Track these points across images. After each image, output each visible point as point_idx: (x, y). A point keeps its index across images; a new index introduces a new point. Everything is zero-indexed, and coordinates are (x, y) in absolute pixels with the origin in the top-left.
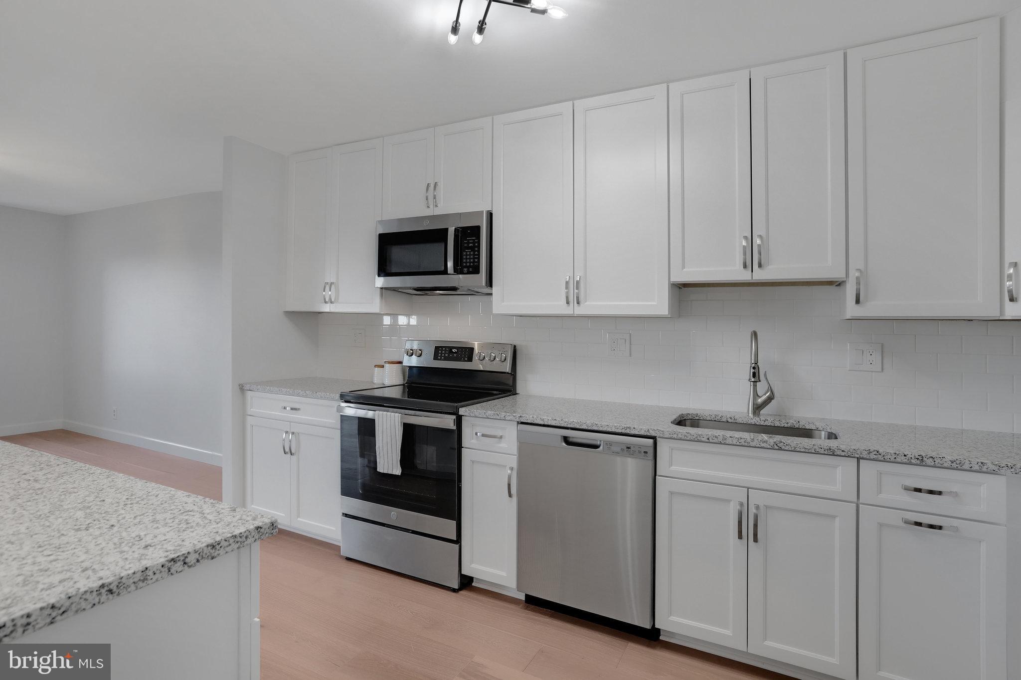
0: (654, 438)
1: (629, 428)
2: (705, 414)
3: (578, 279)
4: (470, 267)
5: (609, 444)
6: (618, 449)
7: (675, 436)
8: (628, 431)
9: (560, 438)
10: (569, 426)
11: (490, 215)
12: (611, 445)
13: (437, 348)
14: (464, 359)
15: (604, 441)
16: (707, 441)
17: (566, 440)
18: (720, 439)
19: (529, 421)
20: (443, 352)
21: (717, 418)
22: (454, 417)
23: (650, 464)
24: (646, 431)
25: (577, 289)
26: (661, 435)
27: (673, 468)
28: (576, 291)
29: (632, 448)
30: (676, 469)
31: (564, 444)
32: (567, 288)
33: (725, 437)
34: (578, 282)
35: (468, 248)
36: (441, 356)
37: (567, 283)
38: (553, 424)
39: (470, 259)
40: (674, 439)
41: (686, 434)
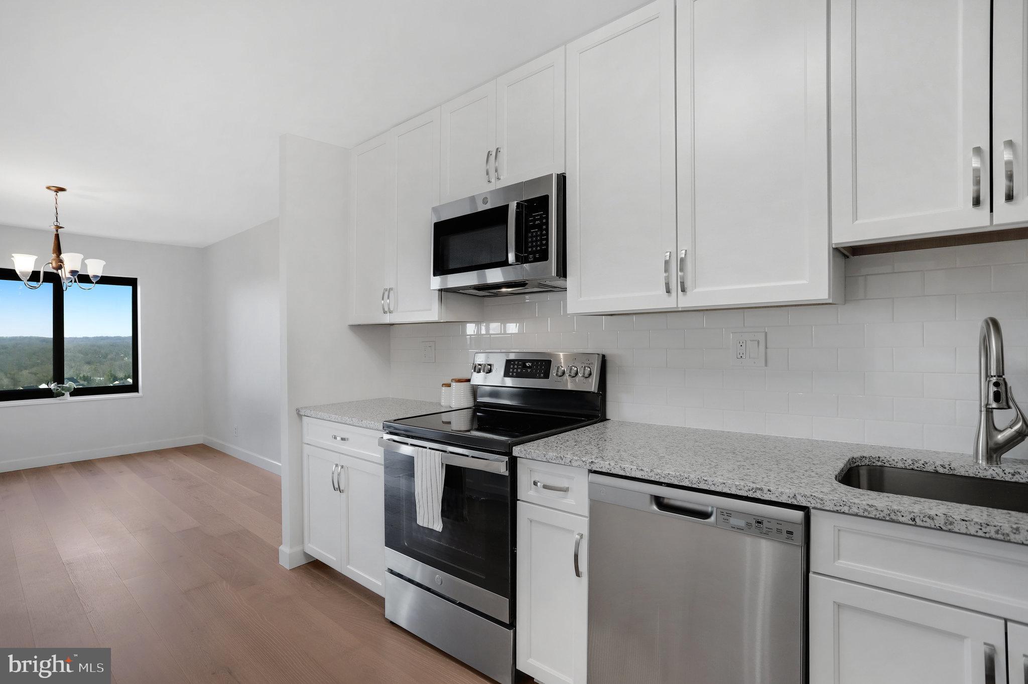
0: (805, 509)
1: (761, 489)
2: (893, 458)
3: (683, 256)
4: (537, 251)
5: (727, 514)
6: (741, 523)
7: (846, 509)
8: (758, 495)
9: (648, 498)
10: (662, 480)
11: (562, 179)
12: (729, 515)
13: (508, 362)
14: (540, 375)
15: (717, 508)
16: (911, 522)
17: (659, 502)
18: (940, 522)
19: (604, 470)
20: (516, 367)
21: (917, 465)
22: (506, 459)
23: (799, 553)
24: (791, 496)
25: (681, 270)
26: (819, 506)
27: (842, 563)
28: (680, 273)
29: (765, 524)
30: (845, 565)
31: (655, 508)
32: (666, 271)
33: (950, 519)
34: (682, 260)
35: (534, 227)
36: (513, 372)
37: (667, 263)
38: (639, 475)
39: (536, 241)
40: (844, 513)
41: (867, 507)
